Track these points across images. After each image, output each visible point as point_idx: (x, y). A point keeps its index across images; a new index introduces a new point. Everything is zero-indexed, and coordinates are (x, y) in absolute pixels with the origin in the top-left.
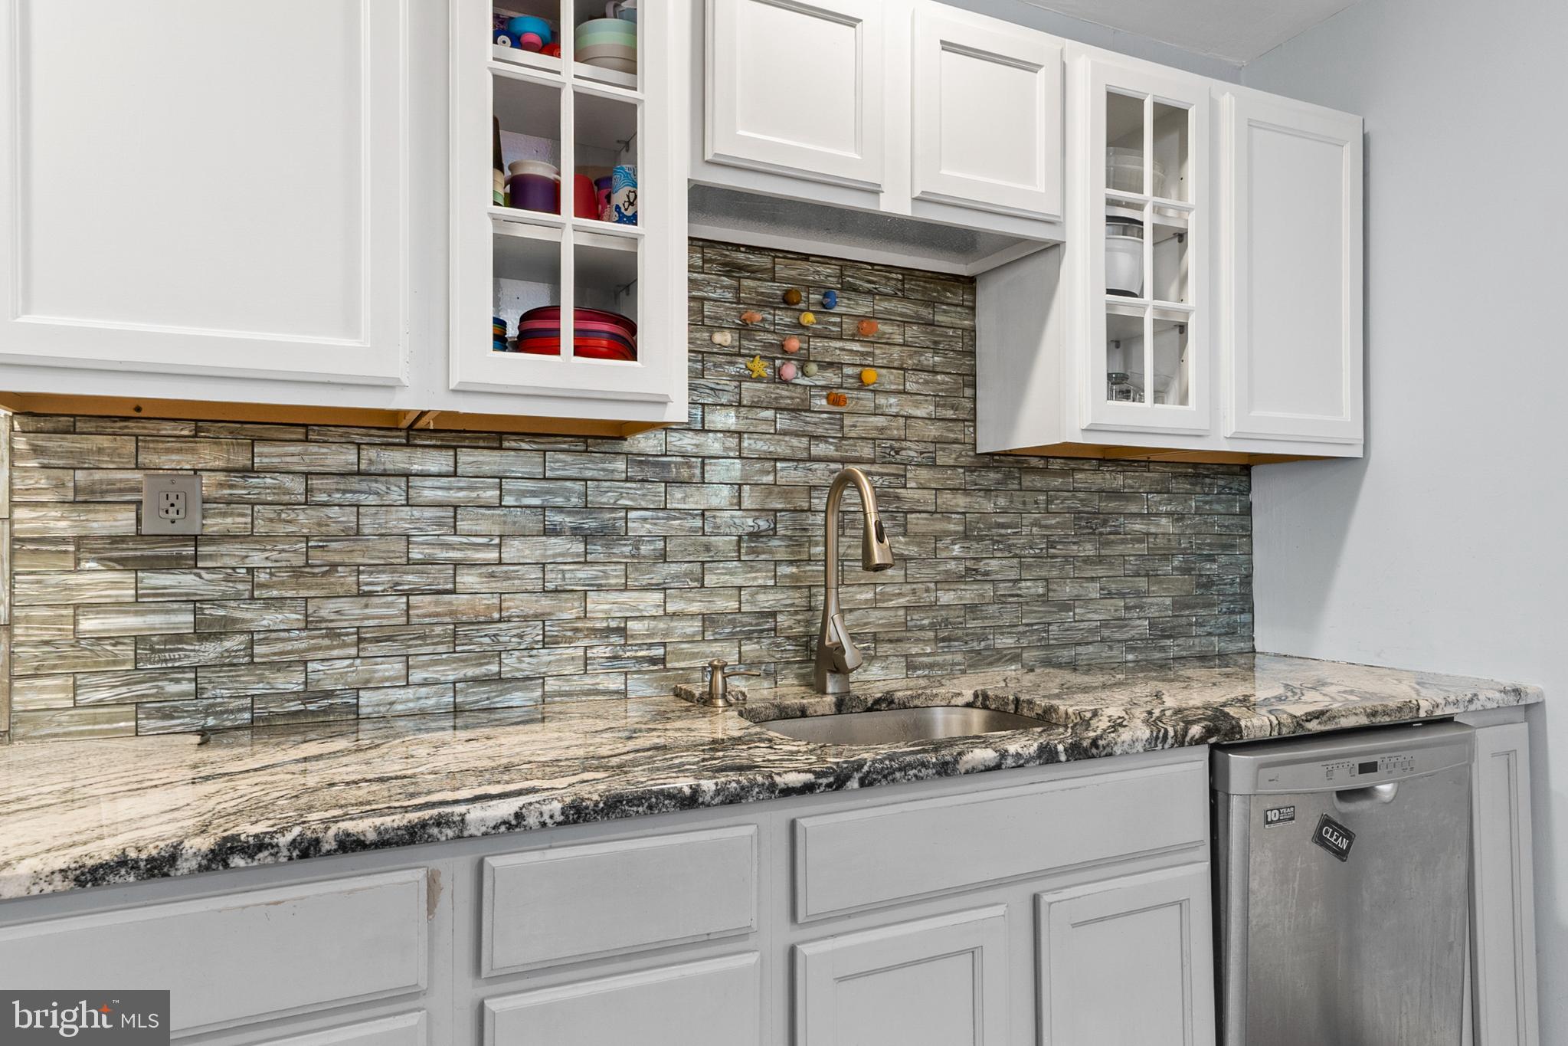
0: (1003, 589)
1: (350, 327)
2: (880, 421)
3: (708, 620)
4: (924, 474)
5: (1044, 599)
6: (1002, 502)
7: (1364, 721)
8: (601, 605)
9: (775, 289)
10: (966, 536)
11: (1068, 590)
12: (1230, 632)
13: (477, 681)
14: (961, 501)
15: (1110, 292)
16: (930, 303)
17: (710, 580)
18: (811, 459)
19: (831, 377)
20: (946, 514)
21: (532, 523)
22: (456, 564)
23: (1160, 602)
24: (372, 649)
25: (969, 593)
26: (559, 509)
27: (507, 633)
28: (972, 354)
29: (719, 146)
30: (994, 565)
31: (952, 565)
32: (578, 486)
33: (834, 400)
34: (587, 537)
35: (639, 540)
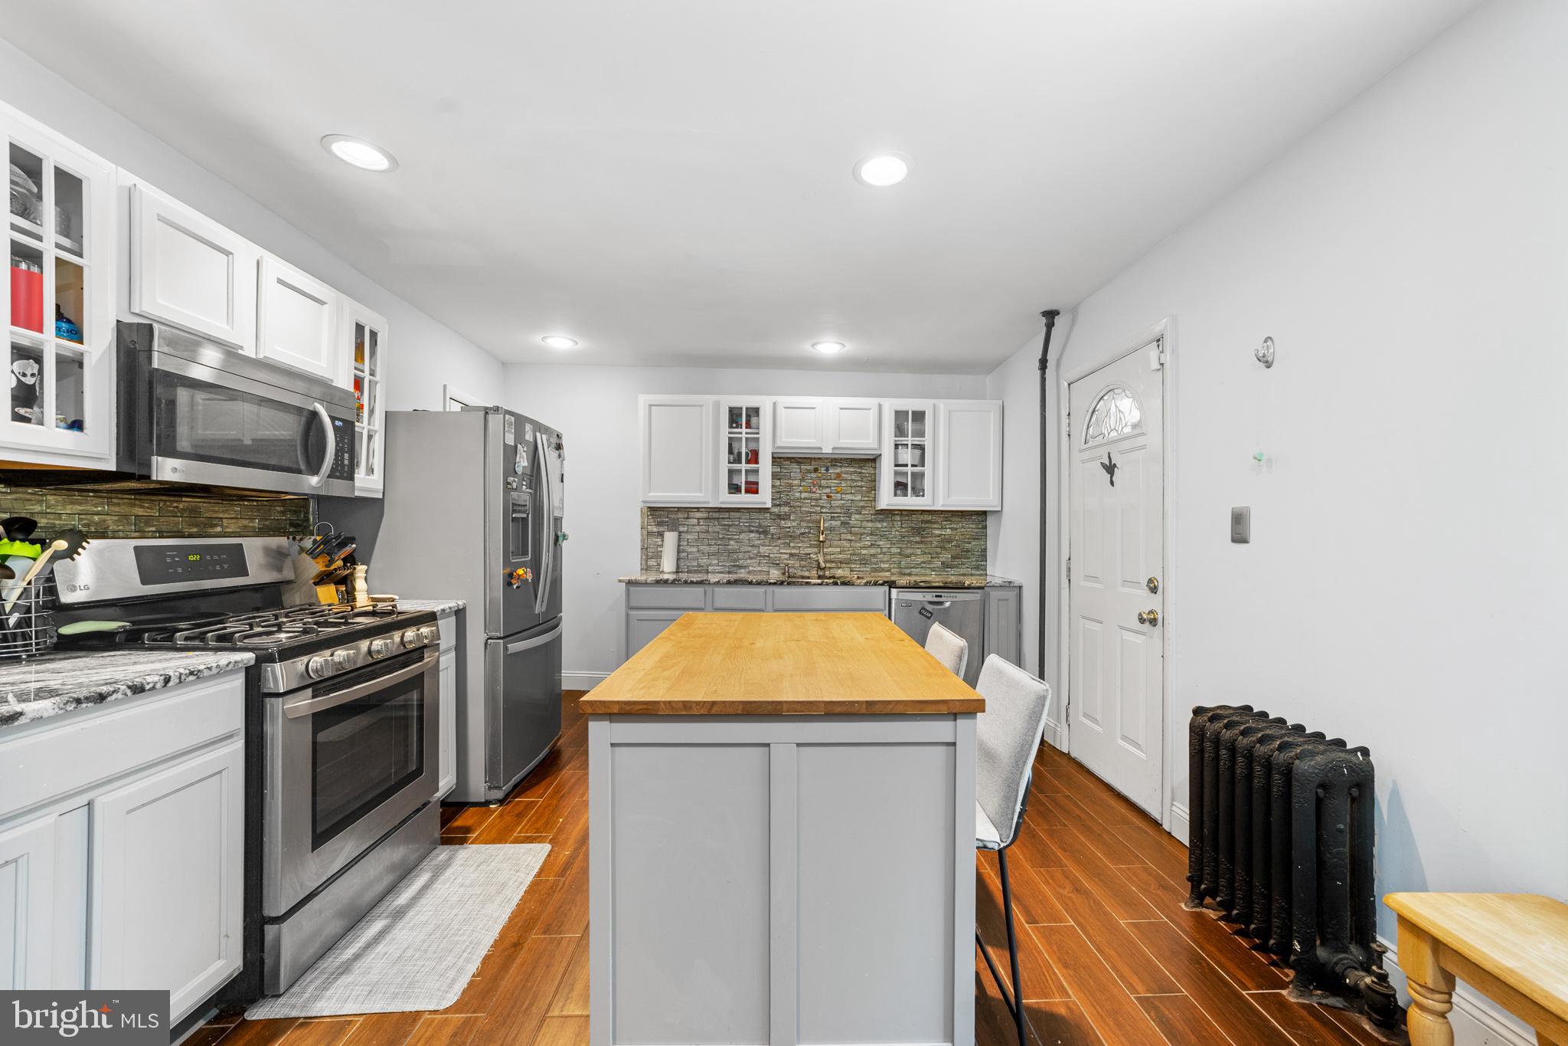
0: (885, 550)
1: (701, 492)
2: (843, 502)
3: (791, 555)
4: (857, 516)
5: (900, 554)
6: (885, 524)
7: (941, 584)
8: (763, 549)
9: (811, 468)
10: (871, 535)
11: (909, 551)
12: (977, 568)
13: (734, 566)
14: (870, 525)
15: (896, 465)
16: (861, 467)
17: (792, 545)
18: (821, 513)
19: (828, 490)
20: (865, 528)
21: (746, 529)
22: (729, 539)
23: (946, 556)
24: (712, 557)
25: (873, 551)
26: (753, 526)
27: (741, 555)
28: (875, 481)
29: (779, 444)
30: (881, 543)
31: (866, 543)
32: (758, 521)
33: (828, 497)
34: (760, 533)
35: (773, 535)
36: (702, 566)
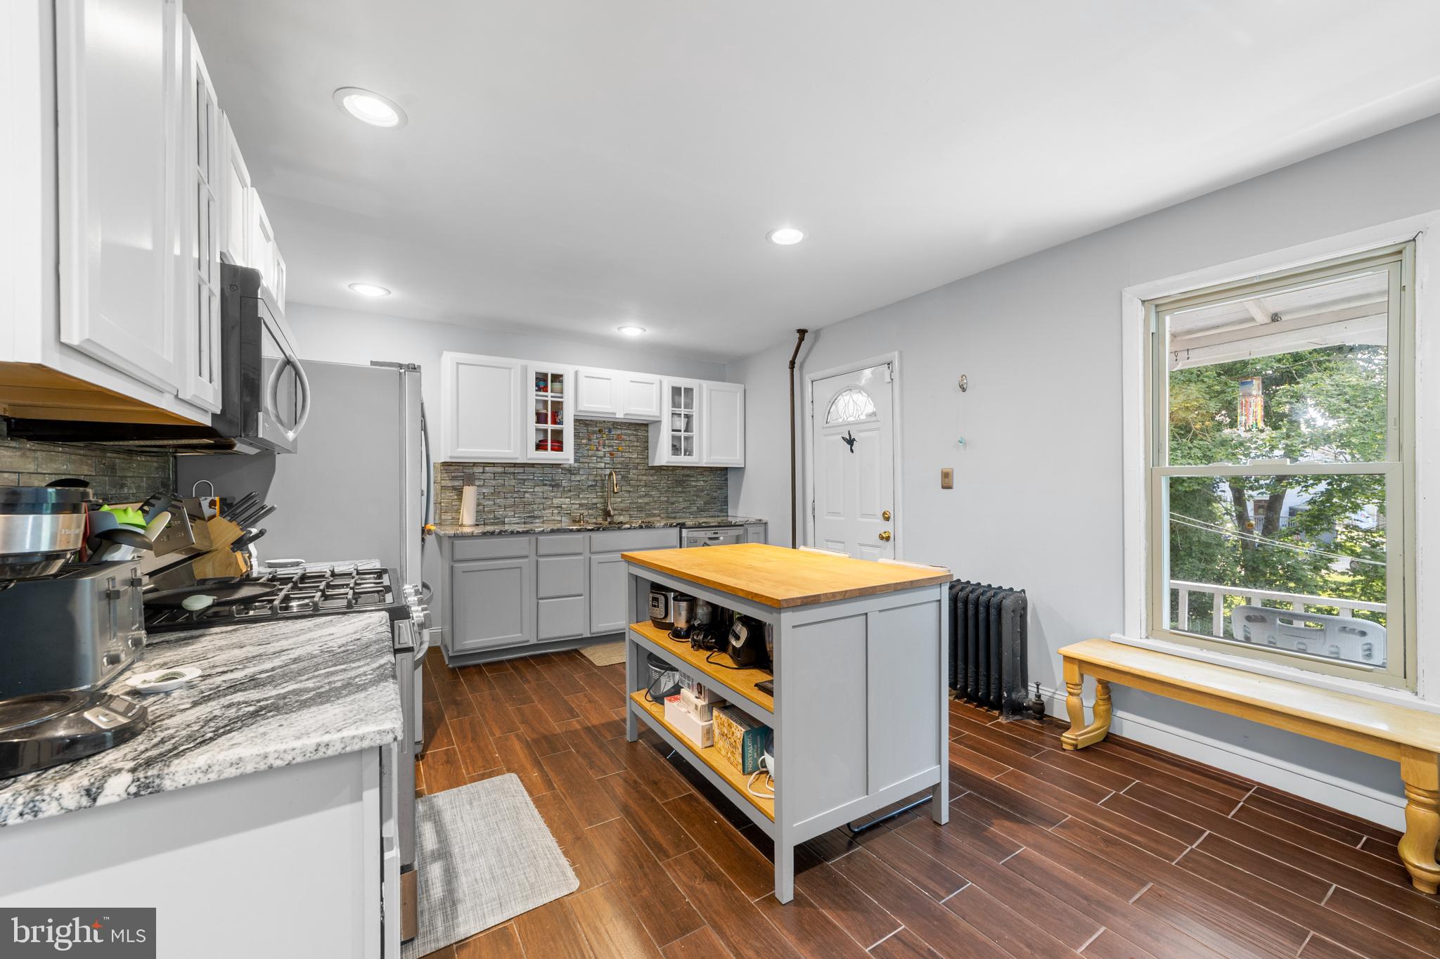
0: (655, 499)
1: (509, 449)
2: (623, 459)
3: (581, 505)
4: (635, 471)
5: (667, 502)
6: (655, 478)
7: (717, 524)
8: (556, 501)
9: (597, 429)
10: (645, 486)
11: (674, 499)
12: (721, 511)
13: (529, 517)
14: (645, 478)
15: (673, 430)
16: (636, 430)
17: (581, 496)
18: (605, 468)
19: (611, 449)
20: (640, 481)
21: (541, 483)
22: (524, 492)
23: (700, 503)
24: (508, 509)
25: (646, 500)
26: (546, 480)
27: (535, 507)
28: (648, 442)
29: (580, 408)
30: (653, 493)
31: (642, 493)
32: (551, 475)
33: (611, 454)
34: (553, 486)
35: (564, 487)
36: (499, 518)
